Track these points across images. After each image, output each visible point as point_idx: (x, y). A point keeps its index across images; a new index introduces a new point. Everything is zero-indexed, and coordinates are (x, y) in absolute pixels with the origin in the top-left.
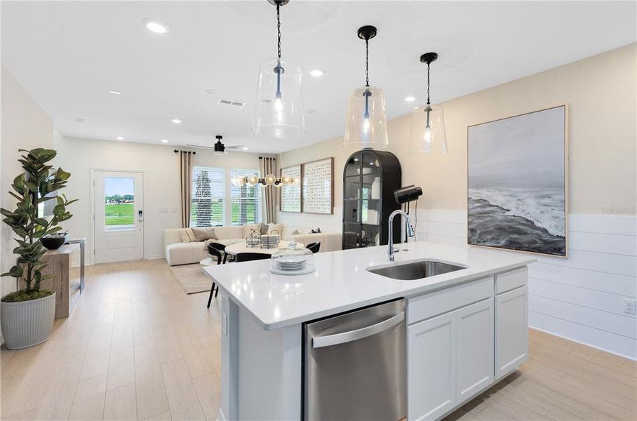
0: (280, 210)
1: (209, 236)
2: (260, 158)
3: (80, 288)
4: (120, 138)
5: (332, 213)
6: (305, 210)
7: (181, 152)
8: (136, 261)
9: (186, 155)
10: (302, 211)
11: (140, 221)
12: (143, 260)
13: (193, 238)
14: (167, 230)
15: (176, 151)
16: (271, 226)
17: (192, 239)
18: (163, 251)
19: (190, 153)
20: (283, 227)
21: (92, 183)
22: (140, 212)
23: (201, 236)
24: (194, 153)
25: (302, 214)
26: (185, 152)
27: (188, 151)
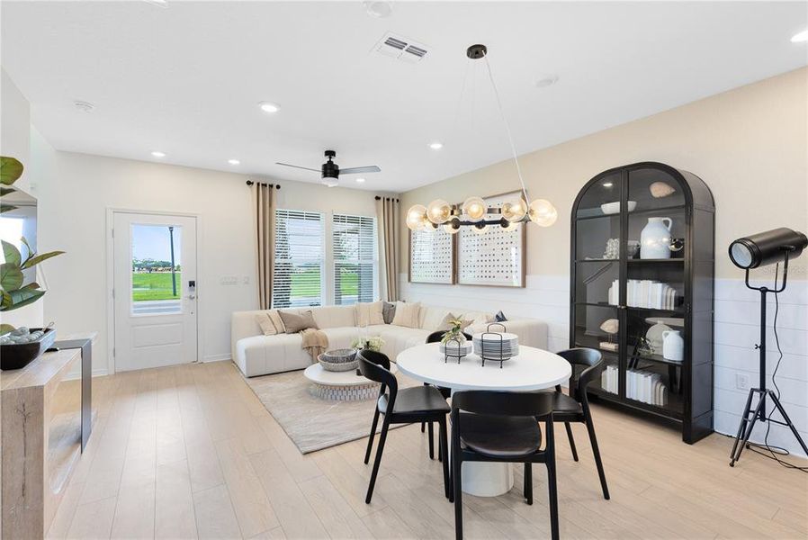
0: (409, 280)
1: (305, 323)
2: (378, 198)
3: (80, 440)
4: (158, 155)
5: (524, 285)
6: (462, 279)
7: (258, 184)
8: (184, 365)
9: (265, 189)
10: (455, 280)
11: (191, 298)
12: (197, 364)
13: (280, 326)
14: (236, 314)
15: (249, 183)
16: (399, 305)
17: (280, 330)
18: (230, 347)
19: (271, 186)
20: (420, 308)
21: (110, 232)
22: (192, 284)
23: (295, 325)
24: (278, 187)
25: (456, 286)
26: (264, 185)
27: (269, 183)
